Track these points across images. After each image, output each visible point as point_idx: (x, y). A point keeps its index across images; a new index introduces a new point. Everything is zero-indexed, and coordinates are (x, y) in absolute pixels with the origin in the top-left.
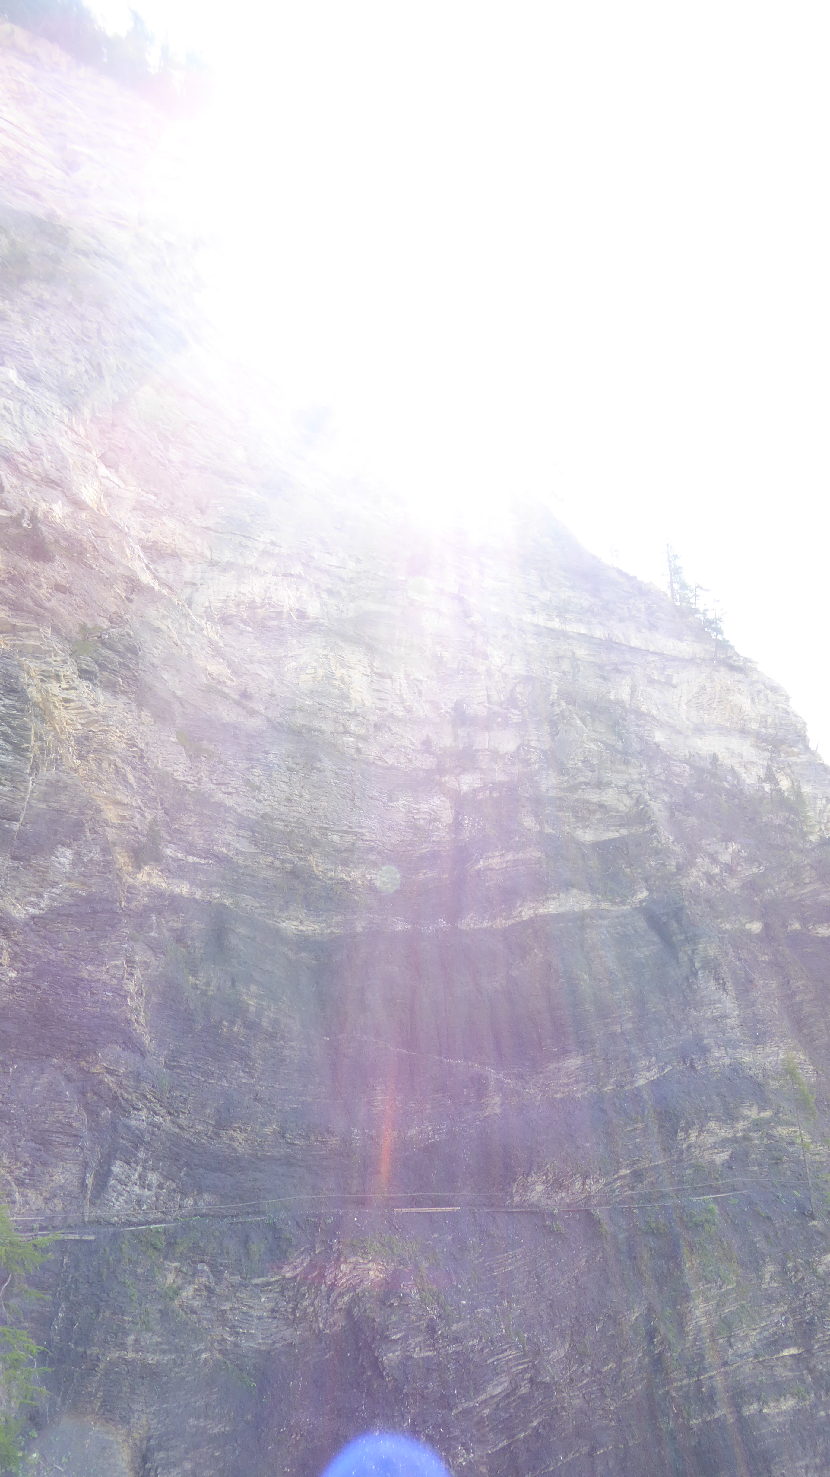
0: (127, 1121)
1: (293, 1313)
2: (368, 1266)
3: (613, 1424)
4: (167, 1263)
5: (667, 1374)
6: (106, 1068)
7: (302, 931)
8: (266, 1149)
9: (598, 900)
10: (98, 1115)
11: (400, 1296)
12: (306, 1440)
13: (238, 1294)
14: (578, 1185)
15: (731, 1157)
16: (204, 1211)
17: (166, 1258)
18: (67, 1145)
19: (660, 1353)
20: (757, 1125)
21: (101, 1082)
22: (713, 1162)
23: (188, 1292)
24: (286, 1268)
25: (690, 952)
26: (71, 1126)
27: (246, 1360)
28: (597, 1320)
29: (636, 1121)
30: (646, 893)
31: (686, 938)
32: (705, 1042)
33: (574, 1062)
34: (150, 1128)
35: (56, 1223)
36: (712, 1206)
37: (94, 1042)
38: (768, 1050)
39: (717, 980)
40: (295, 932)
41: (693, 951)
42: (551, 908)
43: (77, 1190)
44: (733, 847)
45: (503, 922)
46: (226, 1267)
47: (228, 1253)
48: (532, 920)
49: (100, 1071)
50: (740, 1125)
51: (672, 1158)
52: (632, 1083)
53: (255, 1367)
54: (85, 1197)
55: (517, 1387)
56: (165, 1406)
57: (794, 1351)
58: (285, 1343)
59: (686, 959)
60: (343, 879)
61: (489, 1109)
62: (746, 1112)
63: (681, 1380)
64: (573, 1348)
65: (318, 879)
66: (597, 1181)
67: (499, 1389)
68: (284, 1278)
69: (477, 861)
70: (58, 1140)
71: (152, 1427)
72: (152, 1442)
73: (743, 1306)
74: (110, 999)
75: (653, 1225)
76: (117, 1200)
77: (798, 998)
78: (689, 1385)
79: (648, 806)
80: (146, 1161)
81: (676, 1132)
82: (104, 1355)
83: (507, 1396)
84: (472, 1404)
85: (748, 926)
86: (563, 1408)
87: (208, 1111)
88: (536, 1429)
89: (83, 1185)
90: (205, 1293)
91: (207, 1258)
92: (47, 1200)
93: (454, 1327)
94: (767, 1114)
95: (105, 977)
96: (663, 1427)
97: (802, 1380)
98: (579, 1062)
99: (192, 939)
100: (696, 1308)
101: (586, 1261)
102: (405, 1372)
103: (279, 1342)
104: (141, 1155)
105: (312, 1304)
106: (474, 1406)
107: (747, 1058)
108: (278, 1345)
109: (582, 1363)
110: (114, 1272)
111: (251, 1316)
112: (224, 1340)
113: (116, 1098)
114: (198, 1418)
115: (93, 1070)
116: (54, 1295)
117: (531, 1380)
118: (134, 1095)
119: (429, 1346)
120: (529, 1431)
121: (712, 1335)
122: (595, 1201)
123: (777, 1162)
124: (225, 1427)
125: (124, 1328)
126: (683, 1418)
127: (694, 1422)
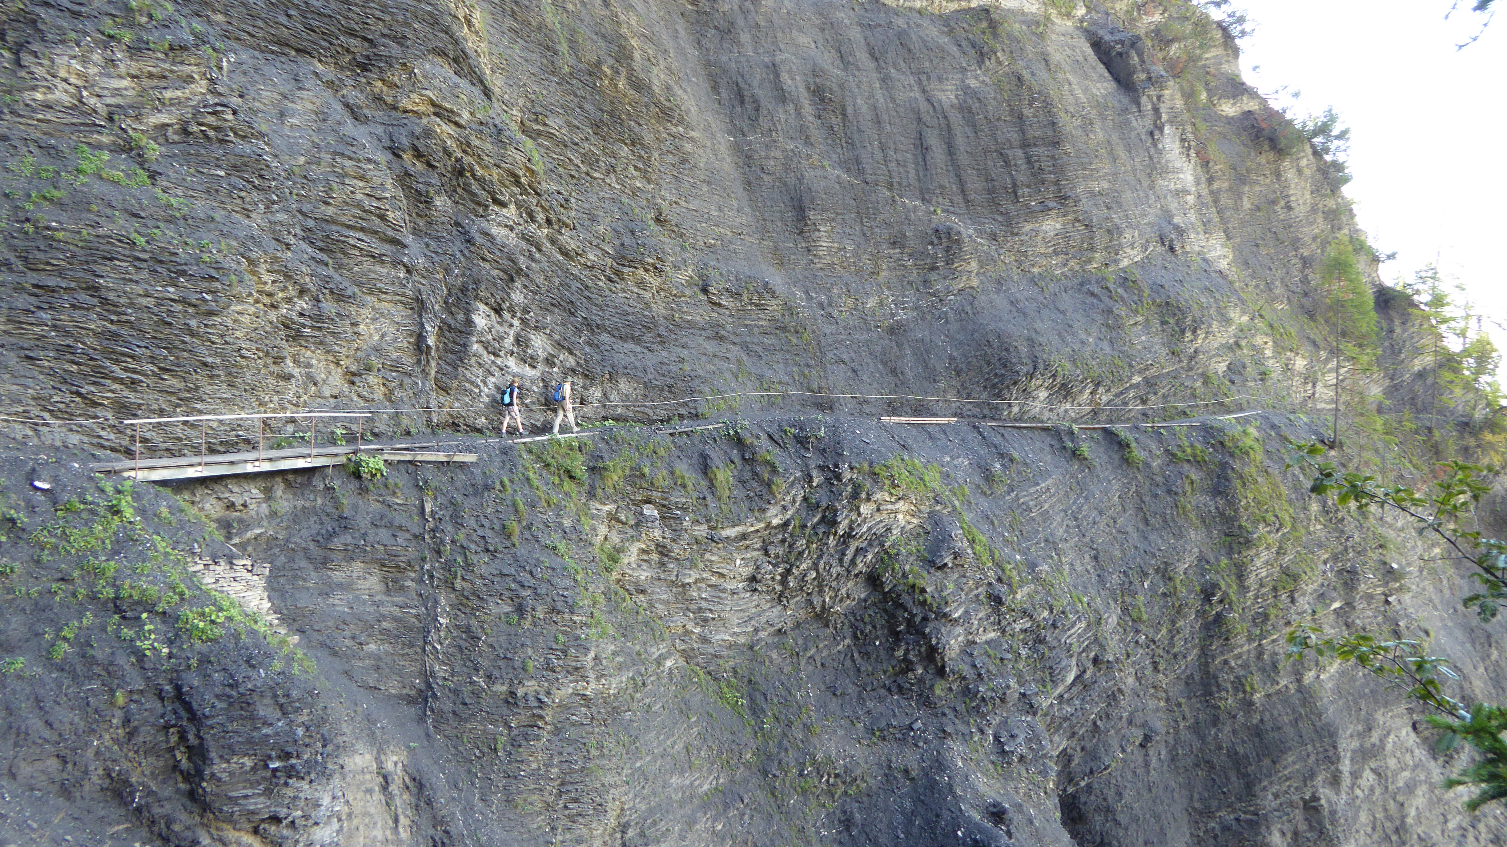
0: (484, 224)
1: (784, 582)
2: (897, 506)
3: (1163, 704)
4: (595, 505)
5: (1227, 639)
6: (433, 104)
8: (685, 309)
10: (428, 202)
12: (844, 783)
13: (708, 556)
16: (619, 411)
17: (591, 495)
18: (378, 259)
19: (1219, 615)
20: (1242, 331)
21: (428, 133)
22: (1216, 373)
23: (631, 555)
24: (773, 511)
25: (1155, 99)
26: (383, 218)
27: (721, 662)
28: (1146, 575)
29: (1136, 312)
30: (1084, 10)
31: (1150, 79)
33: (1051, 225)
34: (524, 245)
35: (381, 427)
37: (401, 40)
39: (1181, 141)
41: (1158, 98)
43: (408, 360)
46: (685, 510)
47: (684, 486)
49: (422, 108)
51: (1181, 365)
52: (1116, 262)
53: (735, 672)
54: (425, 373)
56: (638, 765)
57: (1337, 605)
58: (772, 629)
59: (1150, 107)
61: (964, 279)
62: (1232, 314)
63: (1242, 646)
64: (1125, 610)
68: (768, 526)
70: (360, 244)
71: (626, 807)
72: (631, 833)
75: (1189, 450)
76: (485, 383)
78: (1249, 651)
80: (526, 310)
81: (1183, 332)
82: (548, 693)
86: (1120, 691)
87: (601, 228)
89: (420, 346)
90: (655, 557)
91: (656, 495)
92: (351, 377)
96: (1221, 704)
98: (1058, 226)
100: (1257, 556)
101: (1119, 497)
103: (764, 629)
104: (518, 297)
105: (815, 566)
107: (1205, 248)
108: (762, 635)
109: (1137, 632)
110: (529, 527)
111: (724, 591)
112: (687, 633)
113: (460, 172)
114: (682, 773)
115: (405, 103)
116: (421, 581)
118: (495, 171)
119: (993, 624)
121: (1275, 589)
124: (717, 778)
125: (578, 638)
126: (1244, 692)
127: (1257, 696)
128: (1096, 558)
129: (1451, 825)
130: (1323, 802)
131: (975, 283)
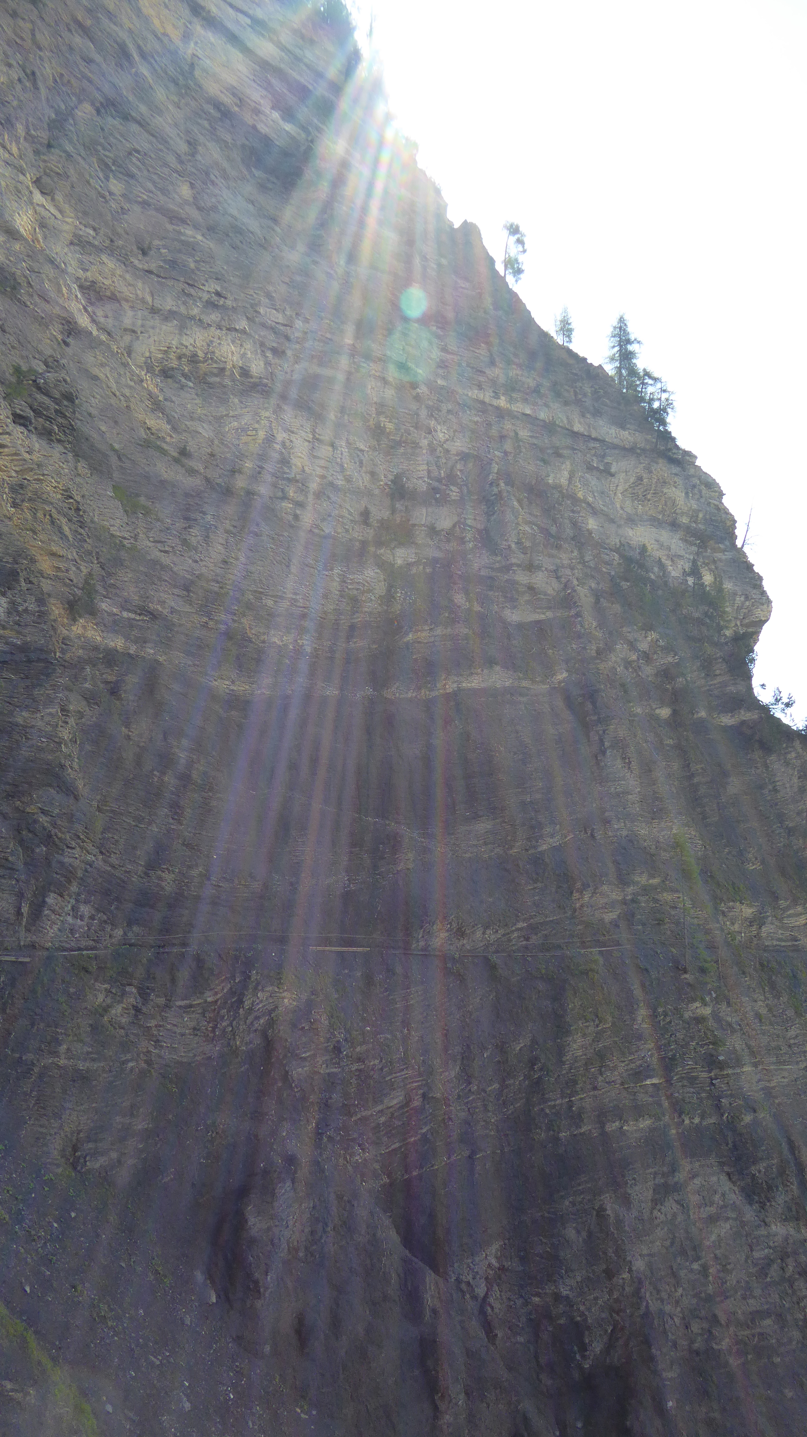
0: (61, 858)
1: (213, 1031)
2: (283, 995)
3: (493, 1133)
4: (98, 985)
5: (543, 1095)
6: (41, 809)
7: (233, 690)
8: (193, 889)
9: (519, 678)
10: (33, 851)
11: (310, 1022)
12: (221, 1137)
13: (163, 1014)
14: (479, 934)
15: (619, 916)
16: (133, 941)
17: (96, 980)
18: (3, 877)
19: (540, 1078)
20: (646, 890)
21: (35, 821)
22: (602, 920)
23: (117, 1010)
24: (208, 993)
25: (601, 732)
26: (7, 860)
27: (169, 1069)
28: (486, 1049)
29: (536, 881)
30: (565, 675)
31: (599, 719)
32: (607, 814)
33: (484, 826)
34: (83, 866)
36: (597, 957)
37: (29, 784)
38: (663, 825)
39: (624, 759)
40: (227, 691)
41: (604, 731)
42: (474, 682)
43: (13, 918)
44: (652, 636)
45: (427, 693)
46: (153, 990)
47: (154, 978)
48: (455, 694)
49: (36, 811)
50: (630, 889)
51: (566, 915)
52: (535, 847)
53: (176, 1075)
54: (20, 924)
55: (410, 1101)
56: (94, 1105)
57: (655, 1081)
58: (205, 1056)
59: (597, 738)
60: (275, 642)
61: (402, 864)
62: (637, 879)
63: (555, 1100)
64: (463, 1070)
65: (251, 642)
66: (497, 931)
67: (395, 1102)
68: (206, 1001)
69: (406, 634)
71: (81, 1122)
72: (81, 1135)
73: (615, 1042)
74: (44, 745)
75: (543, 971)
76: (51, 928)
77: (696, 780)
78: (561, 1104)
79: (575, 591)
80: (79, 894)
81: (572, 893)
82: (38, 1060)
83: (402, 1107)
84: (369, 1113)
85: (658, 711)
86: (450, 1119)
87: (138, 852)
88: (424, 1135)
89: (19, 913)
90: (133, 1012)
91: (135, 982)
93: (358, 1049)
94: (655, 881)
95: (40, 723)
96: (537, 1137)
97: (660, 1105)
98: (489, 827)
99: (125, 691)
100: (575, 1042)
101: (481, 999)
102: (311, 1084)
103: (199, 1055)
104: (74, 888)
105: (231, 1025)
106: (372, 1115)
107: (643, 830)
108: (198, 1058)
109: (470, 1083)
110: (48, 990)
111: (175, 1033)
112: (148, 1052)
113: (50, 836)
114: (124, 1116)
115: (28, 810)
117: (424, 1096)
118: (67, 835)
119: (334, 1064)
120: (419, 1136)
121: (586, 1064)
122: (492, 949)
123: (660, 922)
124: (148, 1124)
125: (57, 1039)
126: (554, 1131)
127: (562, 1135)
128: (446, 1035)
129: (756, 1255)
130: (609, 1212)
131: (411, 866)
